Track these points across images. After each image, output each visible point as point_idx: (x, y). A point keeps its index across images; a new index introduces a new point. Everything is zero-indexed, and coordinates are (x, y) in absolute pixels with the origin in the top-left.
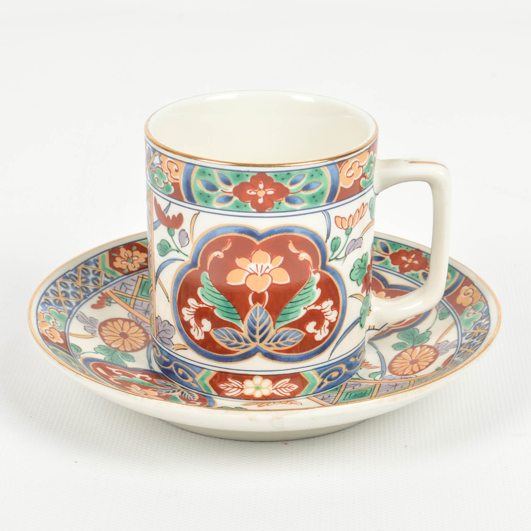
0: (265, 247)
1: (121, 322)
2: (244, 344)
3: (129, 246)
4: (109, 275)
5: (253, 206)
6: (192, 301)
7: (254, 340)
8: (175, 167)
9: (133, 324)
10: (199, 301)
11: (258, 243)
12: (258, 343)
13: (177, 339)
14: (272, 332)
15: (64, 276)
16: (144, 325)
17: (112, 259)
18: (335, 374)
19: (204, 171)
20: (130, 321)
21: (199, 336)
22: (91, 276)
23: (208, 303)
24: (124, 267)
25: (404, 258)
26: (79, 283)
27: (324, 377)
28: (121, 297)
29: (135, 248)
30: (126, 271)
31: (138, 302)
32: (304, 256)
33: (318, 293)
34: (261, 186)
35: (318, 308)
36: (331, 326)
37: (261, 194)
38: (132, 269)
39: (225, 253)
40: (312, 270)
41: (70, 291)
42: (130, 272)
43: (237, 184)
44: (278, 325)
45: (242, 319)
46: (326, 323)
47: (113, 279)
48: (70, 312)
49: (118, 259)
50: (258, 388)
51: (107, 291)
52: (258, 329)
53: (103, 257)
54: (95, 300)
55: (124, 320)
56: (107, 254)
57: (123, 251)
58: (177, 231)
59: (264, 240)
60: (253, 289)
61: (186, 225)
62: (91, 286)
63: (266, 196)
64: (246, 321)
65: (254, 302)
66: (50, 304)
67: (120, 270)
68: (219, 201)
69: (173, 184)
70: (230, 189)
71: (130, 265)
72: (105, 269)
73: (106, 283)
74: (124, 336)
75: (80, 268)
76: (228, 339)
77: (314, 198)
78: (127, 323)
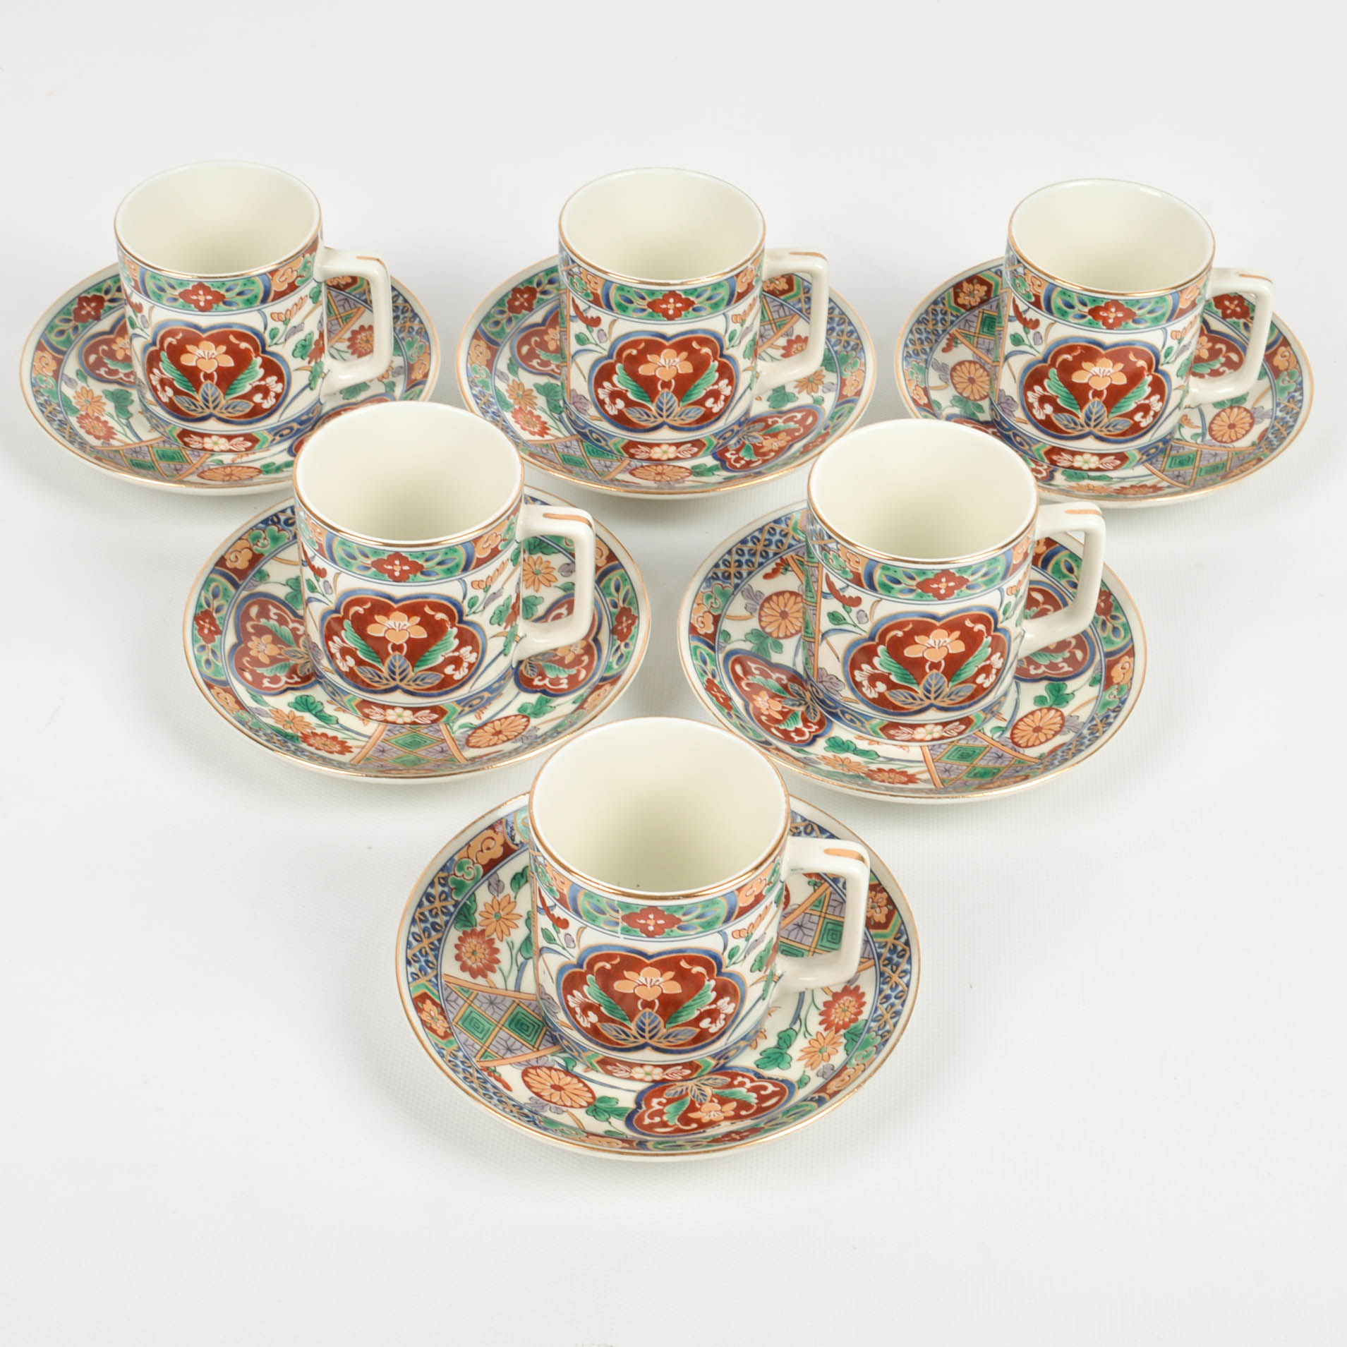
0: (1109, 356)
1: (967, 364)
2: (1080, 428)
3: (970, 280)
4: (954, 313)
5: (1104, 324)
7: (1088, 425)
8: (1038, 283)
9: (978, 366)
10: (1044, 389)
11: (1103, 352)
12: (1092, 429)
14: (1105, 421)
15: (918, 322)
16: (987, 367)
17: (956, 295)
18: (1153, 451)
19: (1064, 292)
20: (974, 363)
22: (940, 316)
23: (1052, 393)
24: (966, 303)
25: (1227, 303)
26: (930, 327)
27: (1143, 454)
28: (966, 336)
29: (975, 281)
30: (969, 307)
31: (981, 341)
34: (1113, 310)
37: (1112, 316)
38: (973, 304)
39: (1074, 357)
41: (923, 337)
42: (972, 308)
43: (1093, 306)
44: (1111, 415)
45: (1081, 409)
47: (957, 317)
48: (926, 361)
49: (962, 295)
50: (1086, 462)
51: (953, 330)
52: (1094, 417)
53: (949, 294)
54: (944, 343)
55: (970, 362)
56: (951, 291)
57: (965, 285)
58: (1032, 331)
59: (1109, 350)
60: (1094, 387)
62: (940, 328)
64: (1084, 410)
65: (1093, 396)
66: (911, 357)
67: (963, 306)
68: (1075, 317)
69: (1035, 295)
70: (1086, 310)
71: (972, 299)
72: (950, 306)
73: (952, 322)
74: (972, 381)
75: (930, 310)
76: (1066, 423)
78: (972, 365)
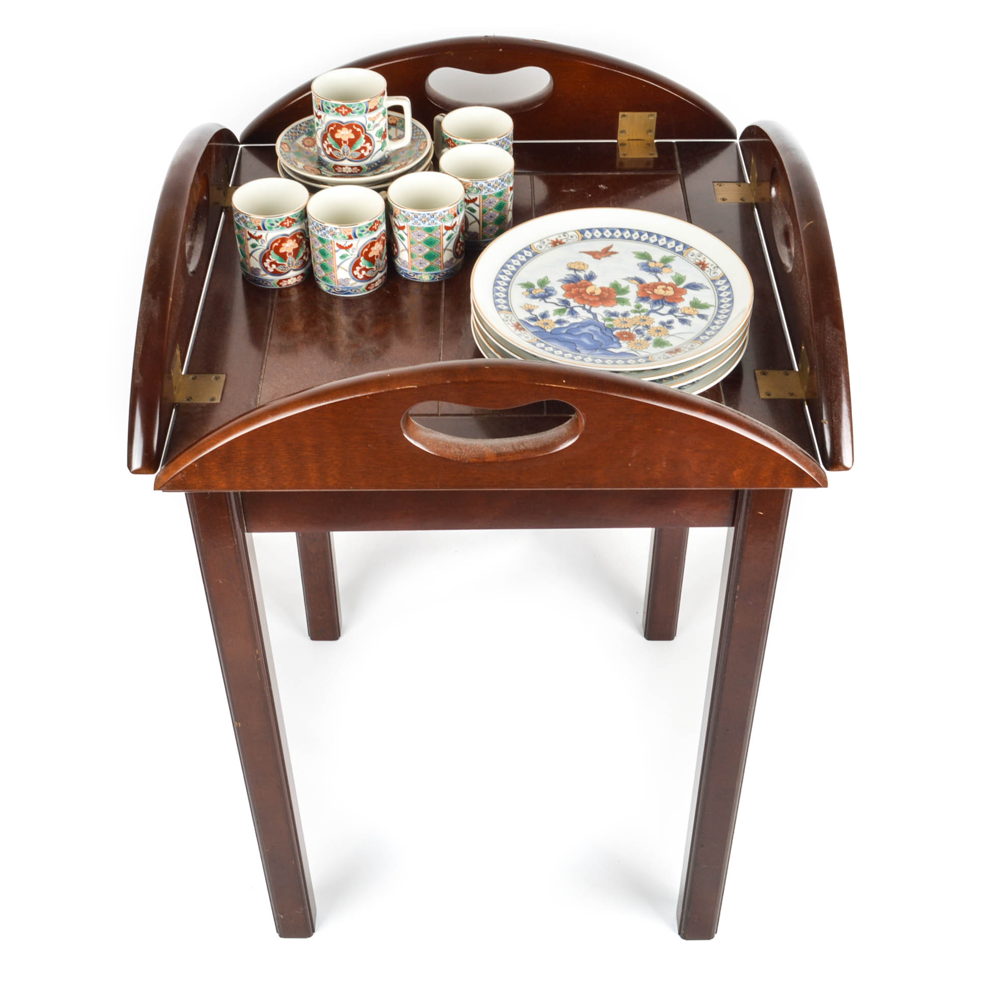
0: (346, 127)
2: (342, 156)
5: (341, 114)
6: (326, 142)
7: (345, 155)
11: (344, 125)
13: (323, 153)
18: (373, 166)
21: (329, 153)
23: (330, 143)
27: (369, 167)
32: (358, 130)
33: (364, 141)
35: (365, 145)
36: (370, 151)
39: (335, 128)
40: (361, 134)
43: (336, 108)
44: (352, 151)
46: (368, 150)
50: (347, 170)
52: (346, 152)
58: (320, 120)
59: (346, 125)
60: (343, 139)
61: (322, 118)
63: (345, 112)
64: (342, 149)
65: (344, 143)
76: (337, 154)
77: (361, 112)
